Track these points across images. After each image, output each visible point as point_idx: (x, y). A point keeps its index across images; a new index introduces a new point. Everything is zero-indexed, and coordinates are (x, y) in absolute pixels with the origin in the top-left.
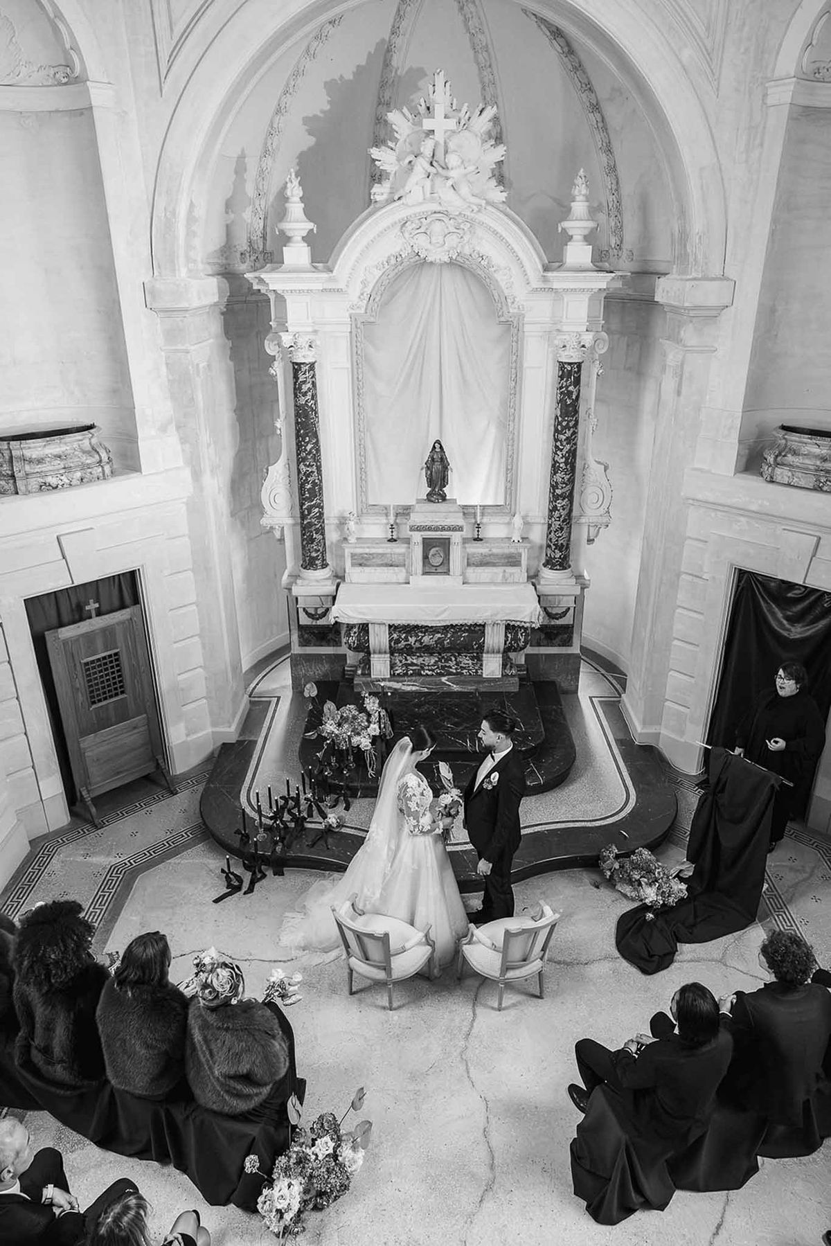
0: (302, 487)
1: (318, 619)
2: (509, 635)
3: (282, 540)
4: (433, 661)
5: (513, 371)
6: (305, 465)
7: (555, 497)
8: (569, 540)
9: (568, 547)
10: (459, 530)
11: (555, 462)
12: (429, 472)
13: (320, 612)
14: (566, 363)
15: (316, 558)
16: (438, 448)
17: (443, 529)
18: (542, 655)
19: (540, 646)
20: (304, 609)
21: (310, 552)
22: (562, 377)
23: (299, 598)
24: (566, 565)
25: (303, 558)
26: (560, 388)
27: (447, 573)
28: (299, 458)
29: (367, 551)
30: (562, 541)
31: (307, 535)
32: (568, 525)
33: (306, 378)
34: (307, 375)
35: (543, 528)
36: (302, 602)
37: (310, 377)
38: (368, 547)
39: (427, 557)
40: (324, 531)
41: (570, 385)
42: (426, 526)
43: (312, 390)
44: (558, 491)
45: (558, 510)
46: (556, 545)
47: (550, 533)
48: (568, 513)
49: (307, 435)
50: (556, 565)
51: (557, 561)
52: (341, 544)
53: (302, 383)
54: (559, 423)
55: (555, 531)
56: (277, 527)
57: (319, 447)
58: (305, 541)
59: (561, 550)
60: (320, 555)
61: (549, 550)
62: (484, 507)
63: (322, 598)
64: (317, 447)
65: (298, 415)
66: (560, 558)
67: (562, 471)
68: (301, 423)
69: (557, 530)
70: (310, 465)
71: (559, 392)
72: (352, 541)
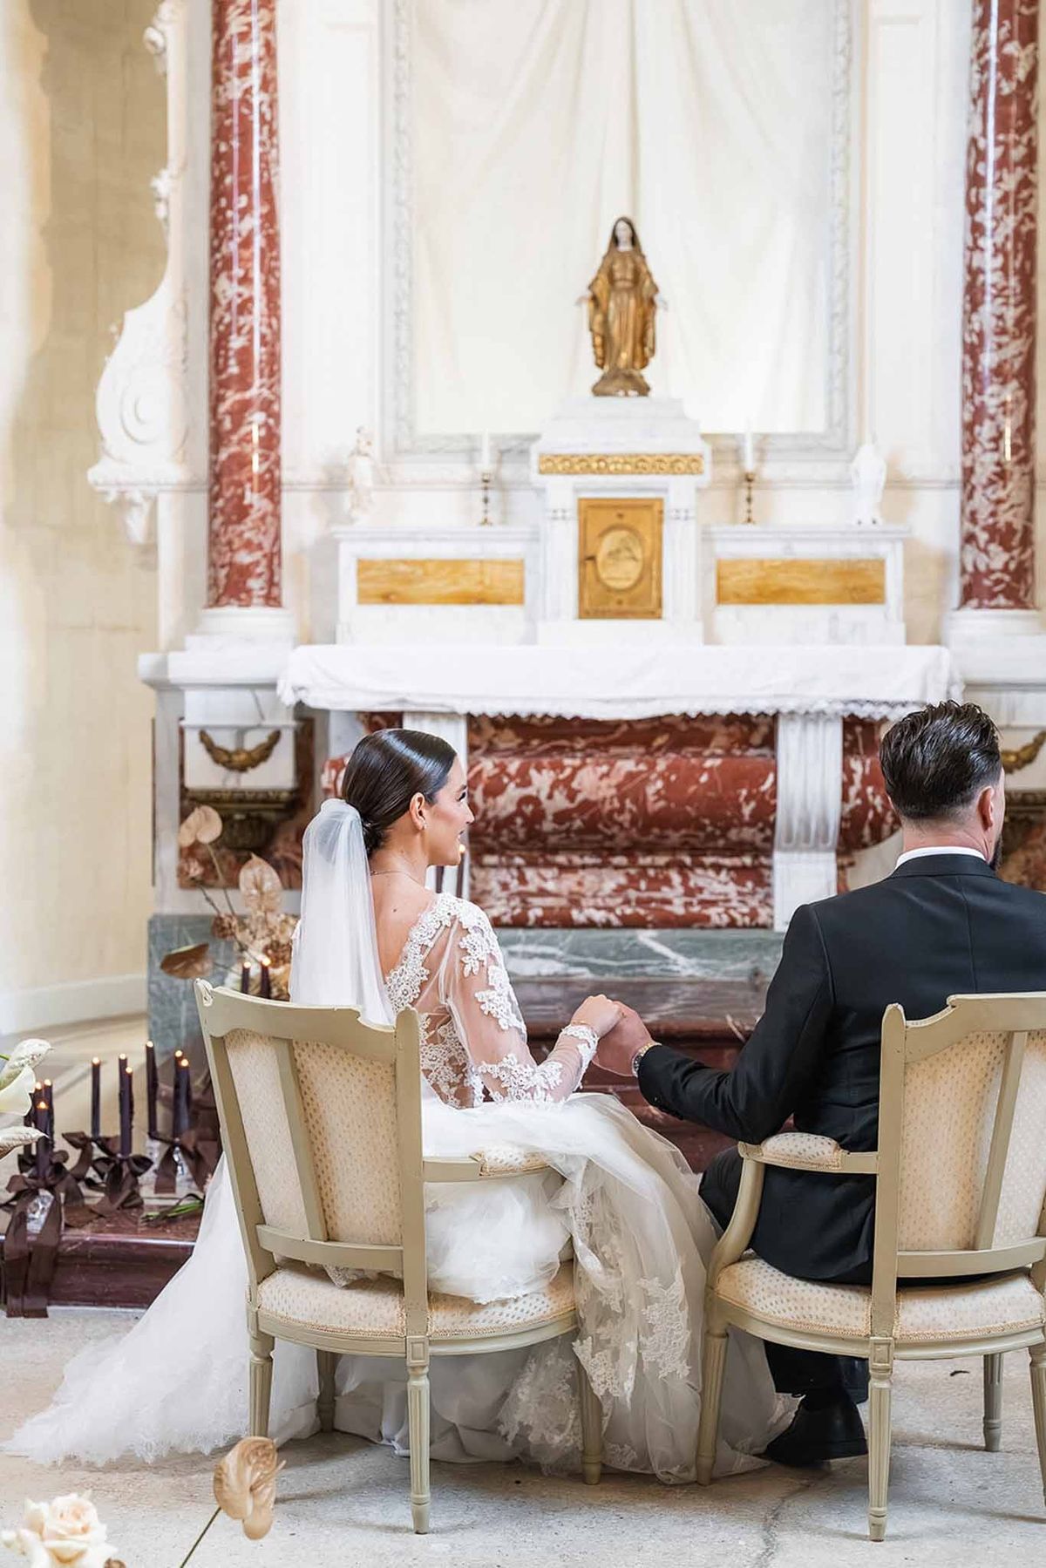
0: (219, 346)
1: (242, 769)
2: (856, 765)
3: (149, 549)
4: (609, 885)
5: (842, 26)
6: (230, 278)
7: (976, 379)
8: (1029, 518)
9: (1027, 540)
10: (690, 471)
11: (974, 273)
12: (599, 318)
13: (253, 741)
15: (245, 572)
16: (626, 245)
17: (639, 464)
20: (204, 738)
21: (232, 550)
22: (983, 24)
23: (191, 697)
24: (1026, 595)
25: (210, 577)
26: (981, 54)
27: (655, 613)
28: (217, 261)
29: (409, 550)
30: (1009, 517)
31: (228, 501)
32: (1024, 474)
33: (249, 25)
34: (253, 18)
35: (949, 485)
36: (197, 710)
37: (262, 24)
38: (412, 537)
39: (592, 558)
40: (280, 491)
41: (1009, 40)
42: (590, 456)
43: (263, 64)
44: (988, 360)
45: (992, 418)
46: (992, 530)
47: (970, 497)
48: (1022, 430)
49: (244, 187)
50: (993, 596)
51: (998, 582)
52: (328, 548)
53: (235, 40)
54: (981, 156)
55: (985, 487)
56: (137, 496)
57: (277, 234)
58: (219, 520)
59: (1008, 549)
60: (264, 562)
61: (971, 554)
62: (765, 436)
63: (260, 694)
64: (271, 231)
65: (221, 133)
66: (1005, 569)
67: (995, 297)
68: (227, 157)
69: (991, 482)
70: (246, 280)
71: (976, 67)
72: (363, 521)
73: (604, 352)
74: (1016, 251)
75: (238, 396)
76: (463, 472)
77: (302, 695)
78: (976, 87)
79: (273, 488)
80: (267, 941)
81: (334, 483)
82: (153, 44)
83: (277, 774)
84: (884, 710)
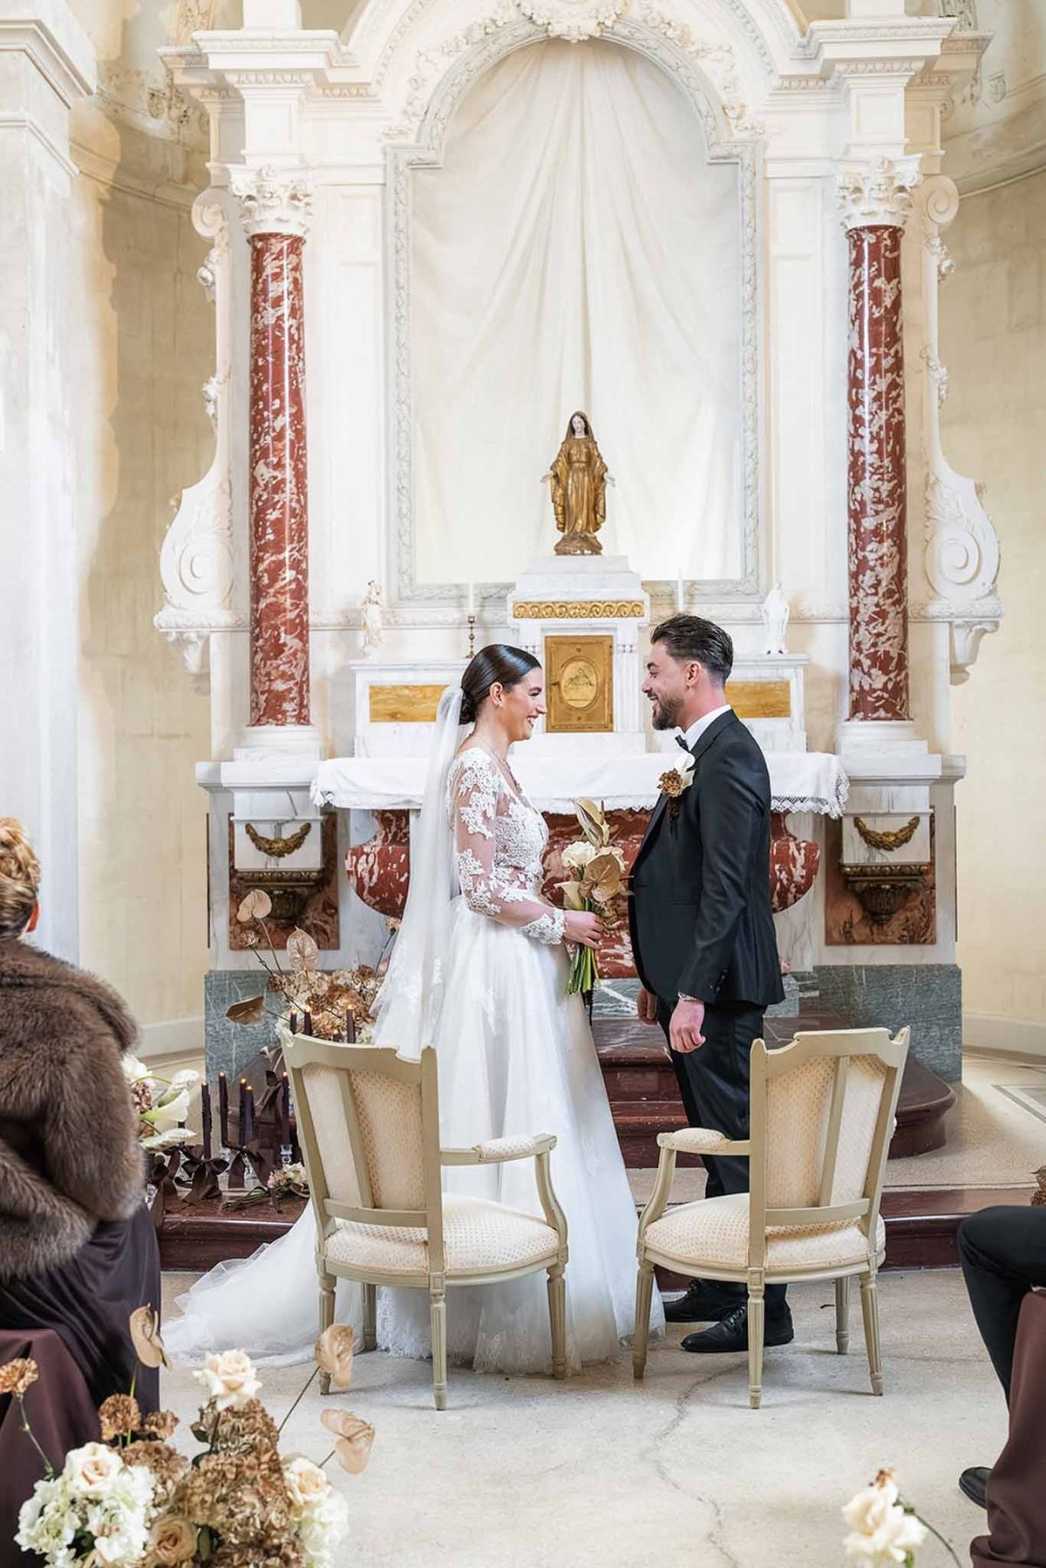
0: (258, 520)
1: (280, 854)
3: (203, 677)
5: (748, 261)
6: (267, 465)
7: (859, 537)
8: (903, 648)
9: (901, 664)
10: (633, 614)
11: (856, 455)
12: (560, 491)
13: (288, 832)
14: (863, 229)
15: (281, 697)
16: (580, 434)
17: (593, 609)
18: (859, 967)
19: (854, 943)
20: (250, 829)
21: (270, 680)
22: (857, 263)
23: (238, 796)
24: (901, 709)
25: (252, 701)
26: (856, 286)
27: (607, 727)
28: (256, 451)
29: (410, 678)
30: (886, 647)
31: (266, 640)
32: (898, 613)
33: (281, 267)
34: (284, 262)
35: (839, 621)
36: (245, 807)
37: (290, 266)
38: (413, 668)
39: (558, 684)
40: (308, 631)
41: (878, 276)
42: (553, 603)
43: (291, 297)
44: (868, 523)
45: (872, 569)
46: (874, 657)
47: (856, 631)
48: (896, 579)
49: (277, 393)
50: (876, 709)
51: (879, 699)
52: (346, 677)
53: (270, 279)
54: (859, 364)
55: (868, 624)
56: (193, 636)
57: (304, 428)
58: (260, 655)
59: (886, 672)
60: (296, 689)
61: (858, 675)
62: (694, 583)
63: (294, 794)
64: (299, 427)
65: (258, 351)
66: (885, 689)
67: (873, 474)
68: (264, 369)
69: (872, 620)
70: (279, 466)
71: (853, 296)
72: (375, 656)
73: (564, 518)
74: (888, 438)
75: (274, 558)
76: (454, 615)
77: (329, 798)
78: (854, 311)
79: (303, 628)
80: (308, 995)
81: (351, 624)
82: (204, 279)
83: (308, 858)
84: (787, 804)
